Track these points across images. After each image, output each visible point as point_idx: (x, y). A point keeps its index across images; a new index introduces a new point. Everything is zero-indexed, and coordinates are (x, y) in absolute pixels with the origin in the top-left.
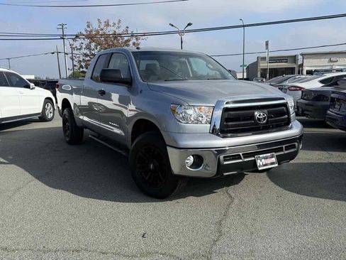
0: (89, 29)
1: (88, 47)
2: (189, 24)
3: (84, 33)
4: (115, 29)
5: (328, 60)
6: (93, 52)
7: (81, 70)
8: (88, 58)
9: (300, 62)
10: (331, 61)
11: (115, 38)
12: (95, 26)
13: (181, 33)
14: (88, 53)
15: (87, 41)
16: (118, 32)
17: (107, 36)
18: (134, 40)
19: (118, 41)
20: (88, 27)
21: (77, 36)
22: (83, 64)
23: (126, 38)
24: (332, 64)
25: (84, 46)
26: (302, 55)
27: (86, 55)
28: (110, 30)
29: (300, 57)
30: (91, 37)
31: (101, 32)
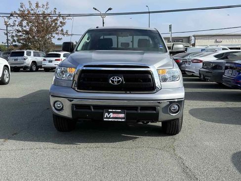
0: (21, 9)
1: (21, 25)
2: (110, 9)
3: (18, 12)
4: (44, 10)
5: (214, 40)
6: (25, 29)
7: (14, 43)
8: (20, 34)
9: (193, 42)
10: (216, 42)
11: (44, 17)
12: (27, 6)
13: (103, 15)
14: (20, 29)
15: (20, 19)
16: (46, 12)
17: (38, 16)
18: (61, 19)
19: (47, 19)
20: (22, 7)
21: (12, 15)
22: (16, 38)
23: (54, 18)
24: (217, 44)
25: (17, 23)
26: (194, 36)
27: (19, 31)
28: (40, 11)
29: (193, 38)
30: (23, 16)
31: (32, 12)
